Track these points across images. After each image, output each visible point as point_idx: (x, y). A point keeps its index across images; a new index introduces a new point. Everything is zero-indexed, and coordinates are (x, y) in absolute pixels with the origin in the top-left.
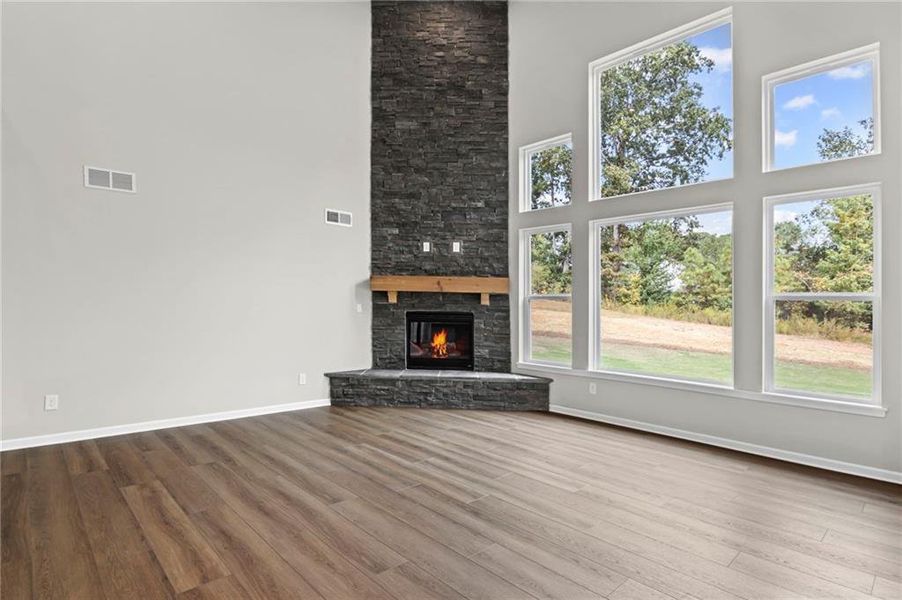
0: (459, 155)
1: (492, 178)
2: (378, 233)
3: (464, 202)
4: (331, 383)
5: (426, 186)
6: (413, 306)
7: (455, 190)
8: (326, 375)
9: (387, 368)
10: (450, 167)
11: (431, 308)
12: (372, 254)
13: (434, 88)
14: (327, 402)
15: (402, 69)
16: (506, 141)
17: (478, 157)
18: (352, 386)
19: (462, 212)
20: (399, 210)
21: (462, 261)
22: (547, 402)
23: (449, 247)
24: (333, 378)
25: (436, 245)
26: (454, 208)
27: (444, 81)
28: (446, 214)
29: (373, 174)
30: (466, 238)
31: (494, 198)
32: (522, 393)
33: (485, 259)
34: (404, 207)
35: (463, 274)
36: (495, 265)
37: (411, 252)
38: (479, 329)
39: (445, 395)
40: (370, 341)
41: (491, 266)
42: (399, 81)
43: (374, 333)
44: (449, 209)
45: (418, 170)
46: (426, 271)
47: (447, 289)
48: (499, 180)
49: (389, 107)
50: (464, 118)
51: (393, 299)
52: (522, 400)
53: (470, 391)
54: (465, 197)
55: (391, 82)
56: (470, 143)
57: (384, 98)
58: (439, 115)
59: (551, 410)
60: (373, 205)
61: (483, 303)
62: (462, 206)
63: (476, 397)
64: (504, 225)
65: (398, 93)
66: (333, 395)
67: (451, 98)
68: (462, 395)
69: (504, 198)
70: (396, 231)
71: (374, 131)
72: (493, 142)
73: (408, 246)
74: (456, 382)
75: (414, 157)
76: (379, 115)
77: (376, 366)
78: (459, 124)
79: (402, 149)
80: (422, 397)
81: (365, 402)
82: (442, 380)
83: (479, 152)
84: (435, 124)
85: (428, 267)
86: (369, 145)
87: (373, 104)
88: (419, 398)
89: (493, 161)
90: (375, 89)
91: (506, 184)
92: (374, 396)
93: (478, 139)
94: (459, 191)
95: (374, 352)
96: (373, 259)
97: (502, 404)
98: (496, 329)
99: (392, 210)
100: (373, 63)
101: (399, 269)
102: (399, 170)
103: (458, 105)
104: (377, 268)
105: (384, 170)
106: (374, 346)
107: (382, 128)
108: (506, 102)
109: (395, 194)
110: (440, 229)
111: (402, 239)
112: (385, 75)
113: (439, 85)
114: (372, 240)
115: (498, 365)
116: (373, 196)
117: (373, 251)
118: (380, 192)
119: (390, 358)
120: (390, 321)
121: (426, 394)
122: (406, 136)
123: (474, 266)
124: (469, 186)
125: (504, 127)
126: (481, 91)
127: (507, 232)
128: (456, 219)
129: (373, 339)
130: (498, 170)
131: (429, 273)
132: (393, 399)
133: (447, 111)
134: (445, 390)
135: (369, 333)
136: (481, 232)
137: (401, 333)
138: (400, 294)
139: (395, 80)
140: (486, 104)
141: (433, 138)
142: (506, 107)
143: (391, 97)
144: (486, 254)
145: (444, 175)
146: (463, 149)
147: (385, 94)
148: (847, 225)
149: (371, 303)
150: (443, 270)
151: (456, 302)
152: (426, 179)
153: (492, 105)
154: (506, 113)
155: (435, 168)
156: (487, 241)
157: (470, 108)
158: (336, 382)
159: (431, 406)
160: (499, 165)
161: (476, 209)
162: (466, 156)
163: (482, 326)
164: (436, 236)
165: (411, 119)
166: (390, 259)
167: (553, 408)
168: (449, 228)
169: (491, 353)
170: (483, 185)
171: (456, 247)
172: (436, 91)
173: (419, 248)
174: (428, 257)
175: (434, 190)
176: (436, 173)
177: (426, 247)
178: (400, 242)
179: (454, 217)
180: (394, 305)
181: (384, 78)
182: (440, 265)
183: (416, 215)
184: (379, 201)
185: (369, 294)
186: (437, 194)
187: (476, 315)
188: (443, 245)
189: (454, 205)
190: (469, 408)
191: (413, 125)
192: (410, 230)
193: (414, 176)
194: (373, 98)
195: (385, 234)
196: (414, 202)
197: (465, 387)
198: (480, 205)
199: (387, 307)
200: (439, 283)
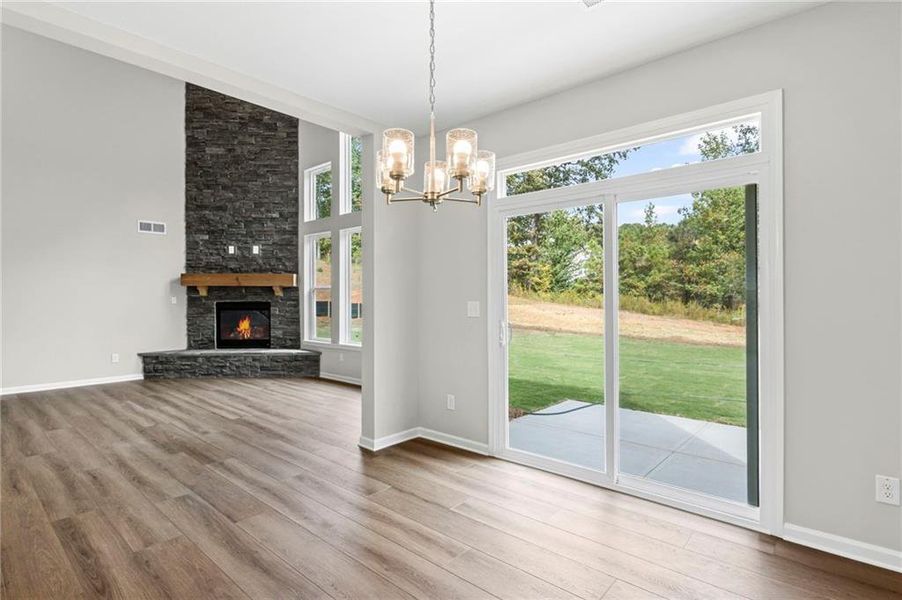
0: (259, 176)
1: (284, 194)
2: (191, 239)
3: (262, 213)
4: (144, 362)
5: (230, 200)
6: (220, 298)
7: (255, 203)
8: (139, 355)
9: (200, 349)
10: (250, 185)
11: (236, 298)
12: (187, 257)
13: (238, 121)
14: (140, 377)
15: (211, 105)
16: (297, 164)
17: (274, 177)
18: (161, 363)
19: (260, 221)
20: (208, 220)
21: (260, 261)
22: (319, 370)
23: (250, 250)
24: (145, 357)
25: (239, 248)
26: (254, 218)
27: (246, 116)
28: (248, 224)
29: (187, 191)
30: (263, 242)
31: (286, 210)
32: (298, 363)
33: (279, 259)
34: (212, 217)
35: (261, 271)
36: (287, 264)
37: (219, 254)
38: (275, 316)
39: (238, 367)
40: (186, 327)
41: (284, 265)
42: (208, 114)
43: (189, 320)
44: (250, 219)
45: (225, 188)
46: (231, 269)
47: (245, 284)
48: (291, 196)
49: (201, 135)
50: (262, 146)
51: (203, 293)
52: (298, 370)
53: (257, 364)
54: (263, 209)
55: (202, 116)
56: (266, 166)
57: (197, 128)
58: (241, 143)
59: (321, 376)
60: (187, 216)
61: (276, 294)
62: (260, 216)
63: (262, 368)
64: (295, 232)
65: (207, 124)
66: (145, 371)
67: (252, 129)
68: (251, 366)
69: (294, 210)
70: (207, 237)
71: (188, 155)
72: (286, 165)
73: (217, 249)
74: (246, 357)
75: (221, 176)
76: (191, 142)
77: (190, 347)
78: (257, 149)
79: (211, 171)
80: (218, 370)
81: (172, 375)
82: (235, 356)
83: (275, 173)
84: (238, 150)
85: (232, 266)
86: (184, 166)
87: (186, 133)
88: (215, 371)
89: (285, 180)
90: (188, 121)
91: (297, 200)
92: (178, 371)
93: (273, 163)
94: (258, 205)
95: (189, 336)
96: (187, 260)
97: (282, 373)
98: (288, 315)
99: (203, 220)
100: (187, 99)
101: (209, 268)
102: (208, 187)
103: (258, 135)
104: (191, 266)
105: (196, 187)
106: (189, 331)
107: (194, 153)
108: (297, 133)
109: (206, 207)
110: (243, 235)
111: (211, 243)
112: (197, 109)
113: (241, 118)
114: (187, 245)
115: (289, 343)
116: (187, 209)
117: (188, 253)
118: (193, 204)
119: (202, 340)
120: (201, 310)
121: (222, 367)
122: (214, 160)
123: (270, 265)
124: (266, 200)
125: (295, 154)
126: (275, 124)
127: (297, 237)
128: (255, 227)
129: (188, 325)
130: (290, 188)
131: (233, 271)
132: (195, 372)
133: (248, 139)
134: (237, 364)
135: (185, 321)
136: (276, 238)
137: (212, 320)
138: (210, 289)
139: (204, 113)
140: (280, 134)
141: (237, 161)
142: (297, 137)
143: (201, 128)
144: (280, 255)
145: (246, 191)
146: (262, 171)
147: (197, 125)
148: (710, 219)
149: (186, 296)
150: (245, 268)
151: (256, 294)
152: (231, 195)
153: (285, 135)
154: (296, 142)
155: (237, 186)
156: (281, 245)
157: (268, 137)
158: (148, 360)
159: (226, 375)
160: (290, 183)
161: (273, 219)
162: (264, 176)
163: (277, 312)
164: (240, 241)
165: (219, 146)
166: (202, 260)
167: (323, 375)
168: (250, 234)
169: (284, 334)
170: (278, 200)
171: (256, 250)
172: (240, 123)
173: (226, 251)
174: (233, 258)
175: (238, 204)
176: (239, 190)
177: (231, 250)
178: (210, 246)
179: (254, 226)
180: (205, 297)
181: (196, 112)
182: (243, 264)
183: (223, 225)
184: (191, 213)
185: (184, 289)
186: (240, 207)
187: (273, 304)
188: (245, 248)
189: (253, 216)
190: (256, 377)
191: (221, 151)
192: (218, 236)
193: (221, 192)
194: (187, 128)
195: (197, 240)
196: (221, 213)
197: (253, 360)
198: (275, 215)
199: (200, 298)
200: (237, 279)
